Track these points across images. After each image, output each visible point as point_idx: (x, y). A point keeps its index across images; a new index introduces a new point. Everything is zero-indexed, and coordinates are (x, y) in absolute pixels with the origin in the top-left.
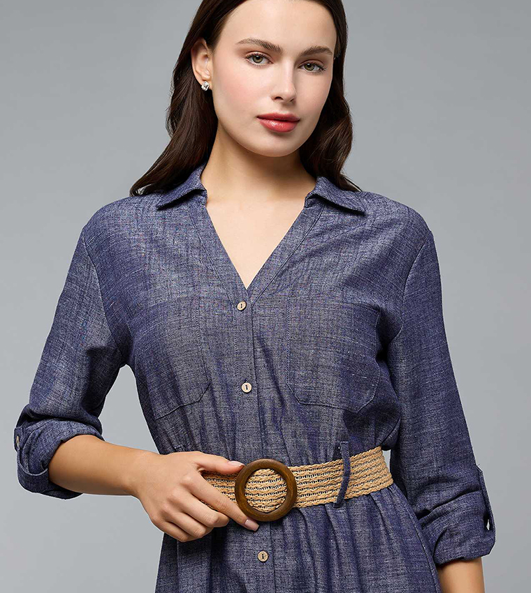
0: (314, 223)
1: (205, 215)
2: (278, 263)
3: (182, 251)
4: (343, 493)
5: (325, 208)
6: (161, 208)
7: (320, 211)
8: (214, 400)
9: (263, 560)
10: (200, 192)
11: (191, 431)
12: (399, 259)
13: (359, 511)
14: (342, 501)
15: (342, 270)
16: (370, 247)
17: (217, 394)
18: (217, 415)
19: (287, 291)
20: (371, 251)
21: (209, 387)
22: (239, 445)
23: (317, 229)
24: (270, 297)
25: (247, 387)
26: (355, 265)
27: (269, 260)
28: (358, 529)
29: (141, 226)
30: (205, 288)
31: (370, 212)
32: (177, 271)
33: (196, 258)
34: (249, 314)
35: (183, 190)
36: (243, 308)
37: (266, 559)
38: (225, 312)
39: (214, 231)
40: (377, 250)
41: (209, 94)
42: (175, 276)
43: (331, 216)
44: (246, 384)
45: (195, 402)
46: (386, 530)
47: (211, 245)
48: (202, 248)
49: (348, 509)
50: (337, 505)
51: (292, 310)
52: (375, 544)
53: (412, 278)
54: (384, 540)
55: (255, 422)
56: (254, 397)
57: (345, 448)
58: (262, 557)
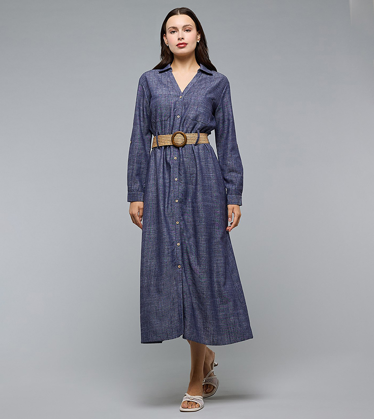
0: (200, 77)
1: (172, 74)
2: (190, 86)
3: (166, 83)
4: (197, 142)
6: (160, 72)
7: (201, 74)
8: (170, 120)
10: (171, 69)
11: (162, 127)
12: (221, 87)
13: (200, 147)
14: (196, 144)
17: (171, 118)
18: (170, 124)
21: (170, 116)
22: (173, 130)
24: (188, 95)
25: (178, 117)
26: (210, 87)
27: (188, 86)
28: (200, 151)
30: (172, 92)
31: (214, 75)
32: (165, 87)
33: (169, 85)
34: (183, 99)
35: (166, 68)
36: (181, 97)
38: (177, 98)
39: (174, 78)
40: (215, 84)
41: (168, 47)
42: (164, 89)
43: (204, 75)
45: (165, 120)
47: (173, 81)
48: (171, 82)
49: (198, 146)
50: (195, 145)
51: (193, 97)
53: (224, 92)
55: (178, 125)
56: (180, 119)
57: (198, 131)
58: (175, 158)
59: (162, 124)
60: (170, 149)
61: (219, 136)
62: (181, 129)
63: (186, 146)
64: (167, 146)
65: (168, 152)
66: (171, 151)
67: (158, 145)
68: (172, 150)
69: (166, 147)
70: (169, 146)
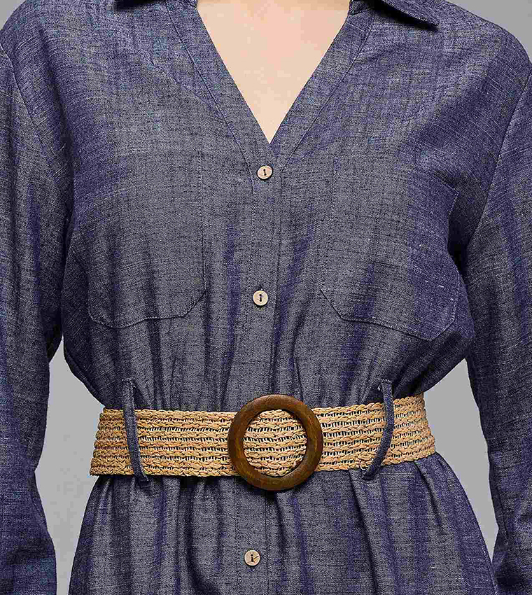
0: (364, 40)
1: (197, 22)
2: (314, 102)
4: (377, 459)
5: (377, 17)
7: (370, 21)
8: (208, 317)
9: (253, 564)
11: (160, 360)
15: (415, 114)
16: (453, 78)
17: (214, 307)
18: (207, 341)
19: (334, 148)
20: (456, 84)
21: (206, 296)
22: (232, 384)
23: (370, 50)
24: (308, 156)
25: (261, 298)
26: (434, 107)
27: (301, 96)
28: (395, 515)
29: (99, 32)
31: (444, 25)
32: (162, 105)
34: (278, 186)
36: (268, 175)
37: (257, 561)
38: (239, 180)
39: (213, 48)
40: (464, 83)
42: (159, 114)
43: (386, 29)
44: (260, 292)
45: (177, 317)
46: (438, 519)
48: (196, 74)
49: (382, 483)
50: (370, 475)
51: (341, 175)
52: (419, 539)
53: (516, 124)
54: (433, 533)
55: (264, 353)
56: (270, 313)
57: (386, 388)
58: (251, 557)
59: (155, 341)
60: (219, 497)
61: (504, 392)
62: (283, 377)
63: (315, 486)
64: (196, 480)
65: (204, 518)
66: (220, 511)
67: (135, 463)
68: (229, 508)
69: (188, 484)
70: (212, 482)
